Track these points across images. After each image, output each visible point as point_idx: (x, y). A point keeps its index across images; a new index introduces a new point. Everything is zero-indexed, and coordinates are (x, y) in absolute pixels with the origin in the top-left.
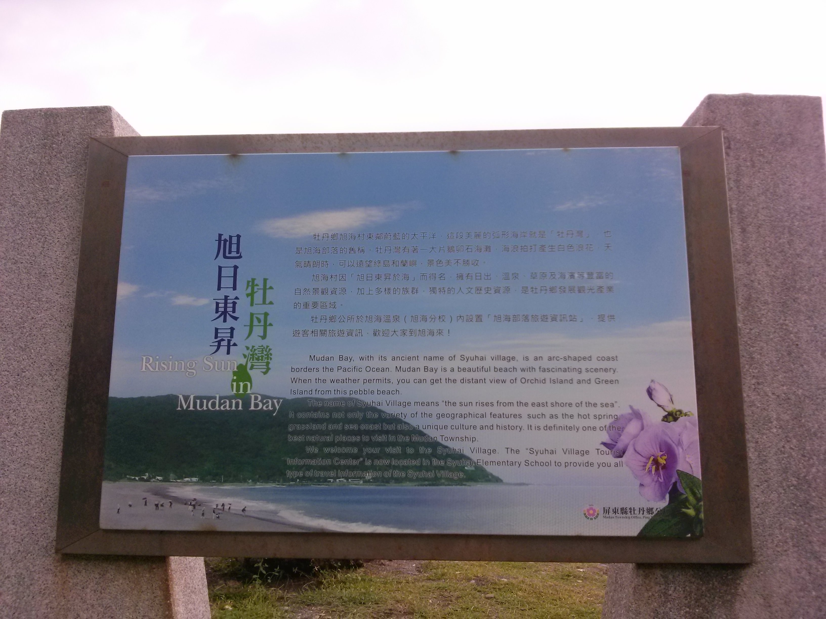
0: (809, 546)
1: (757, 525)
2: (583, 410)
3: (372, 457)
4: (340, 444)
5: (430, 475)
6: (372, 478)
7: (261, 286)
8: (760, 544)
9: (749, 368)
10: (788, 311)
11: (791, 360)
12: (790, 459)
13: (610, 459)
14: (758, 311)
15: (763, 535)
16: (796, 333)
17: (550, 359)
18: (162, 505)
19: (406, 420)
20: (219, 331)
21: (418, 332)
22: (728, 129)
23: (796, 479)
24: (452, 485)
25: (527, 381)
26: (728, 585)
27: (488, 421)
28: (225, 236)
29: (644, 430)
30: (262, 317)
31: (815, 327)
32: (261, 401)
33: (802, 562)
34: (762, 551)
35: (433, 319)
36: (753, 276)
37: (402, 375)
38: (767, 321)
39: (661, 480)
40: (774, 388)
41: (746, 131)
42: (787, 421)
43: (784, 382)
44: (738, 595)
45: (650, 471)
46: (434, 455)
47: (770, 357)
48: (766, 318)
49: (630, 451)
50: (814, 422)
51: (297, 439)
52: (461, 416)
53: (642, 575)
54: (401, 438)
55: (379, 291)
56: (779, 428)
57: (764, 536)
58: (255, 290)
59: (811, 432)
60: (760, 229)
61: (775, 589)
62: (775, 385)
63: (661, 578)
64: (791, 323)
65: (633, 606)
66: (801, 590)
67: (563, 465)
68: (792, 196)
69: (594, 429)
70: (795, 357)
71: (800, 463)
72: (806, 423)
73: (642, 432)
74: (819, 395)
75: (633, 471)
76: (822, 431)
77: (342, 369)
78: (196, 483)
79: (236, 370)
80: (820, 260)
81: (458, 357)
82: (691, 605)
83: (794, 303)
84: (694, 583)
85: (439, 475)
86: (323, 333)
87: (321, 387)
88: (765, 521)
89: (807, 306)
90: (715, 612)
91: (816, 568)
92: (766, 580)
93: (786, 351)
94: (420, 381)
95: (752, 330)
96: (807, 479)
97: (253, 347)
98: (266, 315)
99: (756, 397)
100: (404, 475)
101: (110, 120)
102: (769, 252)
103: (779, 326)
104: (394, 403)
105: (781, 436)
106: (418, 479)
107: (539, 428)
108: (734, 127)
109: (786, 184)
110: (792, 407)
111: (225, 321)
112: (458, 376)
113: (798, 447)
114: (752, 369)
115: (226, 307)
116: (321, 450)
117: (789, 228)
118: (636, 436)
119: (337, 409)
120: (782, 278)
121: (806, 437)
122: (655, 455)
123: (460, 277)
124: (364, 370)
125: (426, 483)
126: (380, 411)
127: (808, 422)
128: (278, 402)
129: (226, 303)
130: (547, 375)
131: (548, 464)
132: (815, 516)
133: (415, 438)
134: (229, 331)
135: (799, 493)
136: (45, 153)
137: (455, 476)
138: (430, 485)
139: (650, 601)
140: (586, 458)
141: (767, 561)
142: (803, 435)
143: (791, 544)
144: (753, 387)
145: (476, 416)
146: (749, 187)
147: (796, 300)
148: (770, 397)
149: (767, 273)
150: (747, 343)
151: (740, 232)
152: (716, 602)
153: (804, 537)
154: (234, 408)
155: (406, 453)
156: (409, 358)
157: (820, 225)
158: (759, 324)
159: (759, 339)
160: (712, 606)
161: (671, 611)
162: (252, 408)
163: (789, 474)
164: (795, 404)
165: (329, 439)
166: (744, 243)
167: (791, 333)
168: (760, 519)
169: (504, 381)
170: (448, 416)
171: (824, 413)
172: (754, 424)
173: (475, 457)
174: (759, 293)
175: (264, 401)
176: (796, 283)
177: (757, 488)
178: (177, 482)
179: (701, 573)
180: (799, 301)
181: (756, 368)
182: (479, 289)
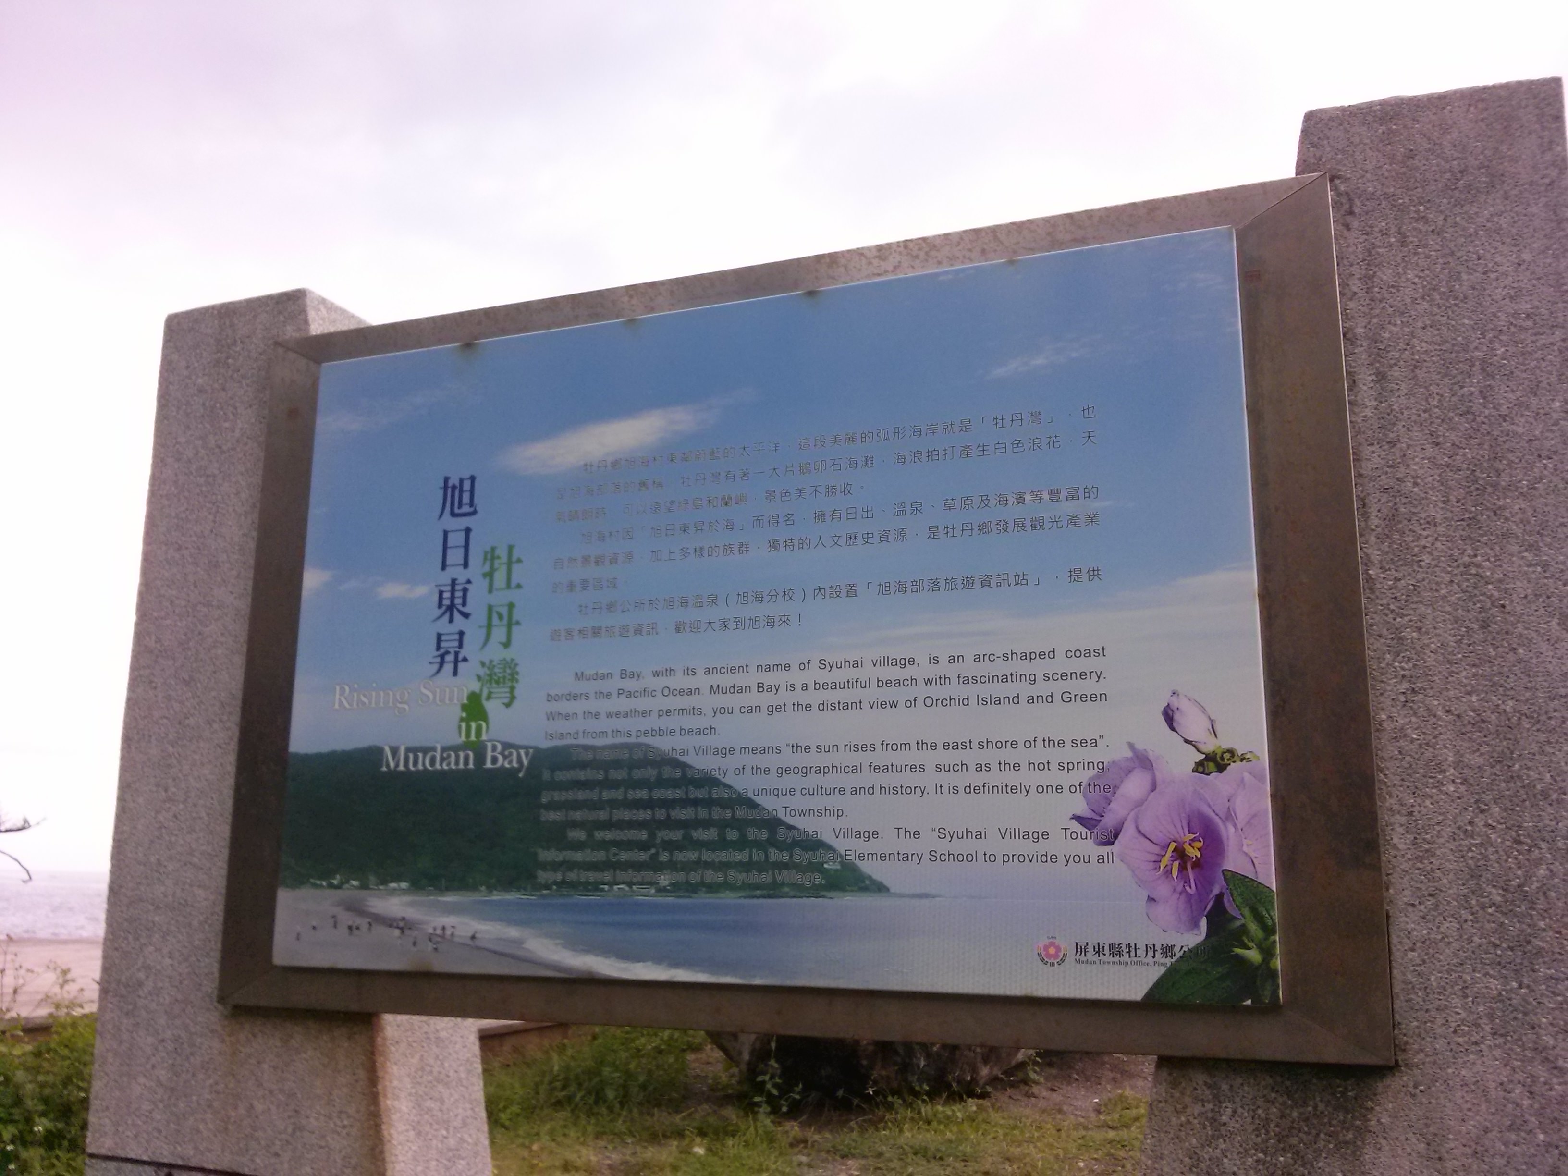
0: (1529, 1037)
1: (1410, 986)
2: (1039, 754)
3: (670, 846)
4: (621, 825)
5: (765, 878)
6: (671, 884)
7: (504, 558)
8: (1418, 1027)
9: (1394, 661)
10: (1482, 536)
11: (1489, 638)
12: (1486, 850)
13: (1088, 847)
14: (1413, 541)
15: (1426, 1007)
16: (1500, 581)
17: (978, 659)
18: (358, 928)
19: (727, 780)
20: (443, 638)
21: (747, 621)
22: (1349, 176)
23: (1500, 891)
24: (802, 897)
25: (935, 702)
26: (1347, 1111)
27: (866, 779)
28: (454, 481)
29: (1157, 790)
30: (504, 611)
31: (1545, 566)
32: (502, 753)
33: (1514, 1069)
34: (1423, 1043)
35: (774, 596)
36: (1402, 469)
37: (720, 700)
38: (1433, 559)
39: (1192, 890)
40: (1450, 700)
41: (1386, 174)
42: (1479, 767)
43: (1473, 687)
44: (1370, 1131)
45: (1168, 872)
46: (772, 842)
47: (1440, 635)
48: (1430, 553)
49: (1128, 832)
50: (1541, 769)
51: (554, 816)
52: (818, 771)
53: (1166, 1080)
54: (717, 813)
55: (685, 552)
56: (1462, 783)
57: (1427, 1011)
58: (496, 565)
59: (1536, 791)
60: (1417, 371)
61: (1452, 1123)
62: (1451, 693)
63: (1205, 1088)
64: (1488, 560)
65: (1148, 1141)
66: (1510, 1128)
67: (1000, 859)
68: (1490, 295)
69: (1059, 789)
70: (1498, 633)
71: (1509, 857)
72: (1525, 771)
73: (1153, 794)
74: (1555, 711)
75: (1133, 871)
76: (1561, 788)
77: (626, 694)
78: (404, 892)
79: (465, 701)
80: (1556, 423)
81: (815, 664)
82: (1267, 1148)
83: (1495, 518)
84: (1273, 1103)
85: (779, 879)
86: (596, 632)
87: (593, 725)
88: (1429, 980)
89: (1524, 522)
90: (1320, 1164)
91: (1545, 1083)
92: (1430, 1103)
93: (1478, 620)
94: (751, 710)
95: (1400, 580)
96: (1527, 892)
97: (491, 661)
98: (511, 606)
99: (1408, 720)
100: (721, 879)
101: (303, 311)
102: (1437, 418)
103: (1462, 569)
104: (707, 750)
105: (1465, 799)
106: (744, 887)
107: (956, 790)
108: (1361, 169)
109: (1475, 271)
110: (1490, 737)
111: (451, 620)
112: (814, 697)
113: (1505, 823)
114: (1400, 663)
115: (453, 598)
116: (590, 835)
117: (1483, 361)
118: (1139, 804)
119: (617, 764)
120: (1468, 469)
121: (1524, 801)
122: (1179, 840)
123: (821, 517)
124: (659, 693)
125: (758, 892)
126: (684, 766)
127: (1528, 769)
128: (527, 754)
129: (453, 591)
130: (972, 690)
131: (970, 858)
132: (1543, 971)
133: (741, 813)
134: (457, 637)
135: (1506, 922)
136: (218, 374)
137: (806, 880)
138: (764, 897)
139: (1183, 1134)
140: (1043, 847)
141: (1434, 1063)
142: (1517, 796)
143: (1488, 1028)
144: (1402, 698)
145: (845, 770)
146: (1393, 286)
147: (1498, 512)
148: (1440, 719)
149: (1432, 460)
150: (1389, 609)
151: (1373, 381)
152: (1321, 1144)
153: (1520, 1016)
154: (461, 766)
155: (725, 839)
156: (732, 670)
157: (1556, 348)
158: (1416, 568)
159: (1416, 599)
160: (1315, 1152)
161: (1226, 1157)
162: (489, 765)
163: (1483, 879)
164: (1498, 733)
165: (603, 815)
166: (1381, 402)
167: (1487, 583)
168: (1419, 974)
169: (894, 705)
170: (796, 770)
171: (1566, 748)
172: (1404, 776)
173: (841, 845)
174: (1415, 502)
175: (506, 753)
176: (1499, 475)
177: (1410, 909)
178: (379, 889)
179: (1288, 1083)
180: (1507, 513)
181: (1409, 659)
182: (852, 537)
